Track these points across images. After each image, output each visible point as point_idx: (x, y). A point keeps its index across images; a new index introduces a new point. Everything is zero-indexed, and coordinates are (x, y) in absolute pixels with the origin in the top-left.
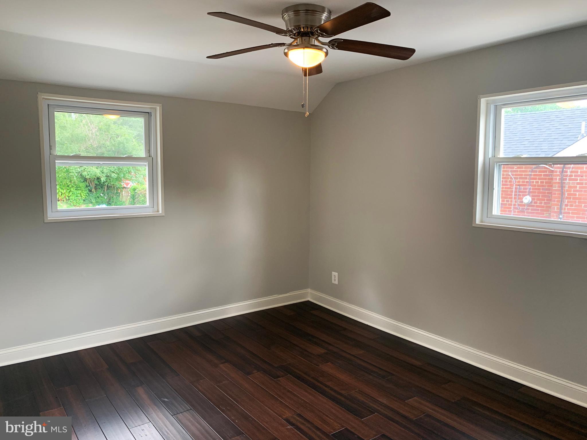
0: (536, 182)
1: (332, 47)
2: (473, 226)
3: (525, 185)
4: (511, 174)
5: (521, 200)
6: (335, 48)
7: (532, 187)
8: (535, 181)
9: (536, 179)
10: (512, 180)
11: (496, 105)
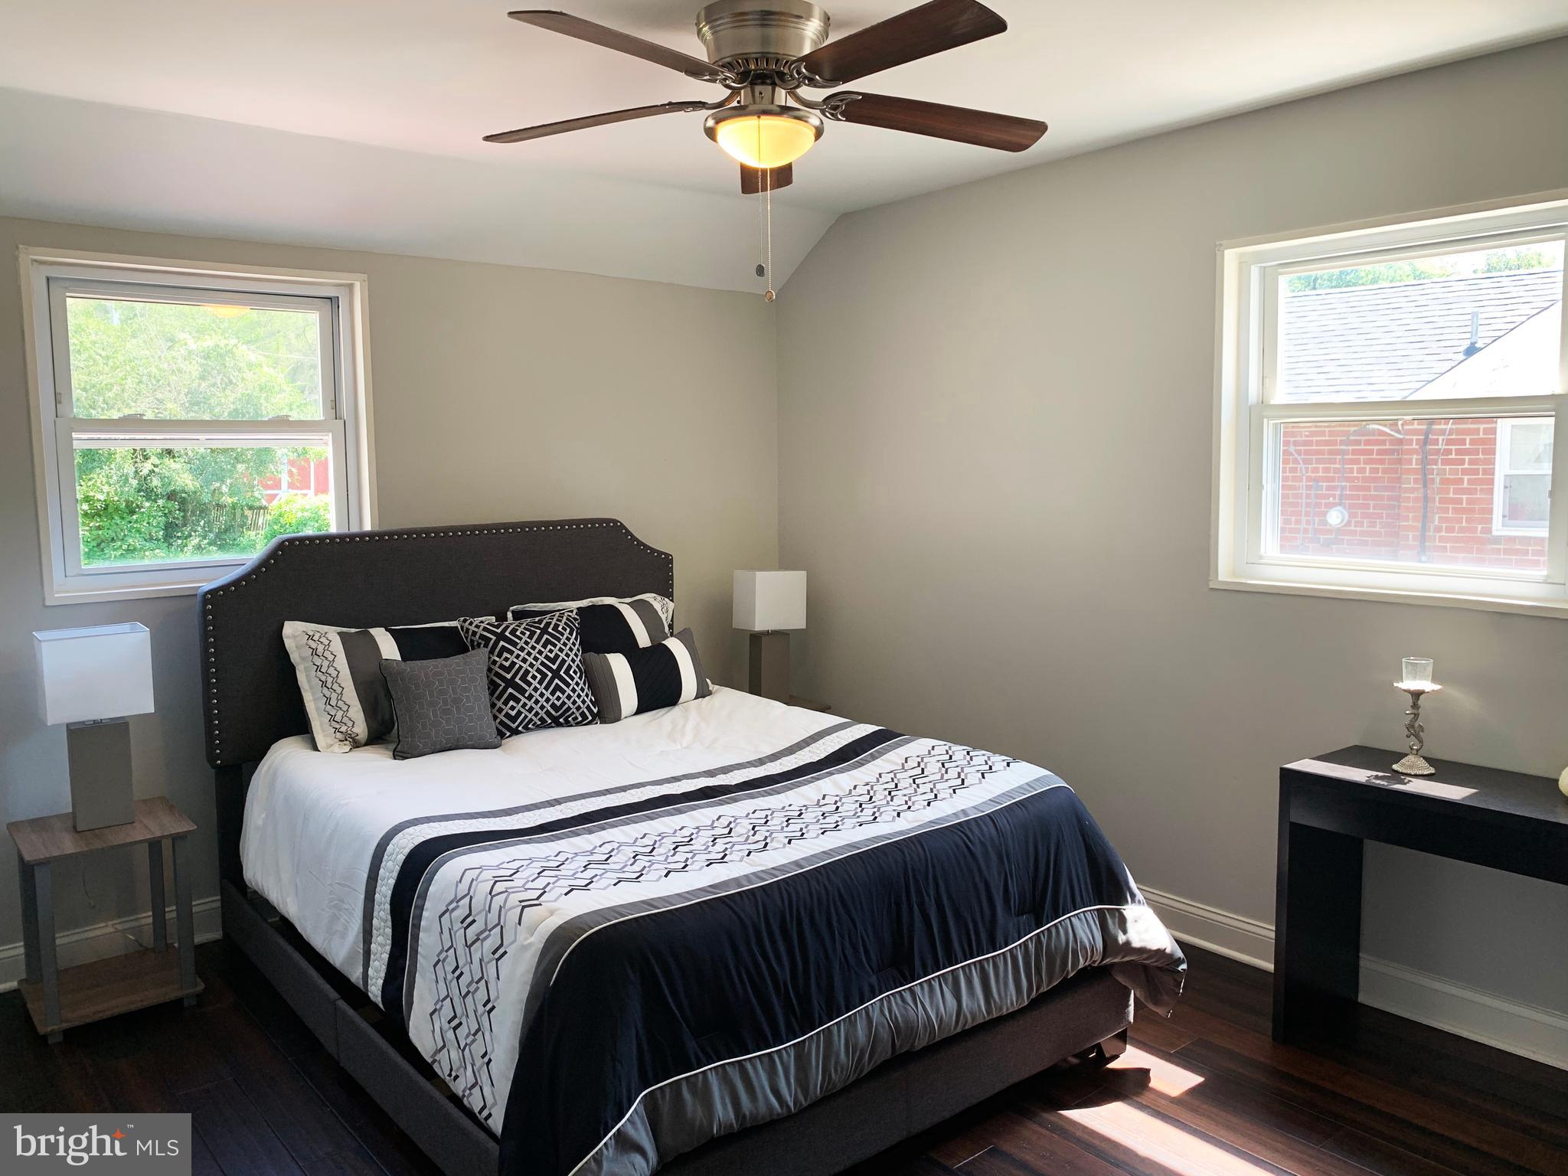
0: (1360, 471)
1: (832, 115)
2: (1211, 587)
3: (1332, 479)
4: (1295, 450)
5: (1323, 518)
6: (840, 117)
7: (1348, 484)
8: (1355, 467)
9: (1357, 462)
10: (1299, 466)
11: (1265, 267)
